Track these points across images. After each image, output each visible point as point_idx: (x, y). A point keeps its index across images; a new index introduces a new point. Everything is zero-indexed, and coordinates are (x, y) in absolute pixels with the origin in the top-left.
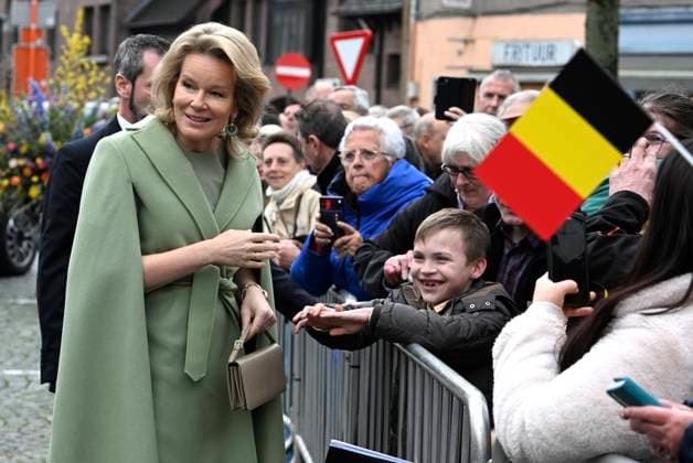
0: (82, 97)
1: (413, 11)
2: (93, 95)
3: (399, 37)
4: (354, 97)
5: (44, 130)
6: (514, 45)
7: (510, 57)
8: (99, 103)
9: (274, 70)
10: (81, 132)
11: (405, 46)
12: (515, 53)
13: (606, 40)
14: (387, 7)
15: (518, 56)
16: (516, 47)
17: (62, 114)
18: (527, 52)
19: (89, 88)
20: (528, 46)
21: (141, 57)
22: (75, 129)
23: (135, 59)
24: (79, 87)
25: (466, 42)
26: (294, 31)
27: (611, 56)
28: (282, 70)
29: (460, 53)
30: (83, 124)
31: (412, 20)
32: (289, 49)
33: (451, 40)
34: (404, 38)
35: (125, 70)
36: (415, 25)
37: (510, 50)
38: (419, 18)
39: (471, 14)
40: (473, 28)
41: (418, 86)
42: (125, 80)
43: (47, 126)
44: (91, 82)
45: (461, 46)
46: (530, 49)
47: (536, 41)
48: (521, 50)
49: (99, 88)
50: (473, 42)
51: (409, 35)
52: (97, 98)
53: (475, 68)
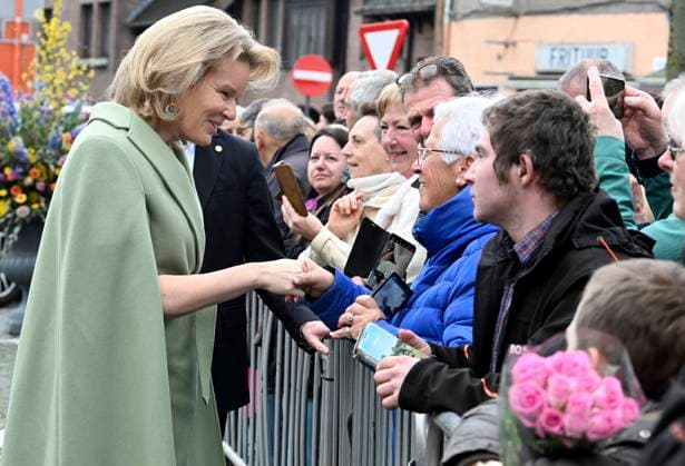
0: (60, 94)
1: (447, 10)
2: (73, 92)
3: (431, 39)
5: (14, 134)
6: (561, 49)
7: (556, 61)
8: (81, 103)
9: (291, 75)
10: (59, 136)
11: (438, 48)
12: (562, 58)
14: (418, 7)
15: (566, 60)
17: (36, 114)
18: (576, 56)
19: (69, 84)
20: (576, 50)
22: (52, 134)
24: (57, 82)
25: (507, 45)
26: (313, 34)
28: (300, 74)
29: (499, 57)
30: (61, 128)
31: (446, 19)
32: (308, 52)
33: (490, 42)
34: (438, 39)
36: (449, 25)
37: (556, 54)
38: (453, 17)
39: (512, 13)
40: (514, 28)
43: (18, 129)
44: (71, 77)
45: (501, 49)
46: (580, 53)
47: (586, 44)
48: (569, 53)
49: (81, 84)
50: (514, 44)
51: (442, 36)
52: (78, 96)
53: (518, 74)
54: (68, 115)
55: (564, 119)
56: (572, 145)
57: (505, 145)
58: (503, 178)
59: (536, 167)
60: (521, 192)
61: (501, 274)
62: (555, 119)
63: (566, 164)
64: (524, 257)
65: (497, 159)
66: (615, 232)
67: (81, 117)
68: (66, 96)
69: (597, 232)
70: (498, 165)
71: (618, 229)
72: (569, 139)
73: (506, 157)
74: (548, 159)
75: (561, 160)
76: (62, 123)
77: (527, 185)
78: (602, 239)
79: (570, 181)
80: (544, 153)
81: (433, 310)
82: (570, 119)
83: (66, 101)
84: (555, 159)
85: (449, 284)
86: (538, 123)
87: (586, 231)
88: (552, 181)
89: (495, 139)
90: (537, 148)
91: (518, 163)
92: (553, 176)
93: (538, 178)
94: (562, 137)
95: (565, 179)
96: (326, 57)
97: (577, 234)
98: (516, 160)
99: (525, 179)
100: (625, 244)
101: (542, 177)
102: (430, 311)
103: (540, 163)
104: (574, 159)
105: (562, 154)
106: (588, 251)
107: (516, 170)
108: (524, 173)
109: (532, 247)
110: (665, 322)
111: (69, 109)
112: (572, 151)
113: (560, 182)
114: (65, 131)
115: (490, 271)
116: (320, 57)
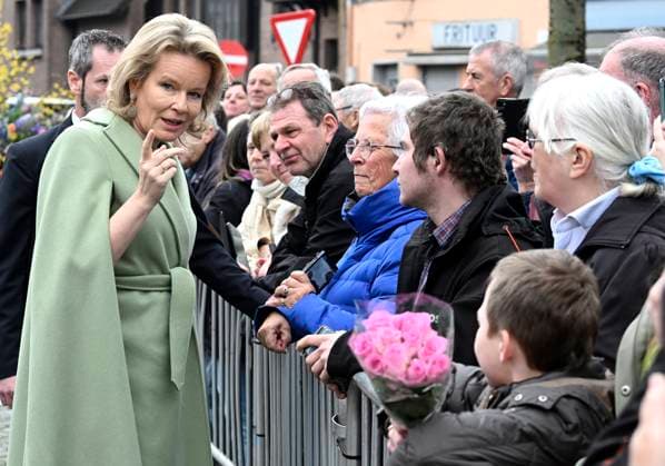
2: (15, 87)
3: (336, 21)
4: (316, 76)
6: (453, 27)
7: (450, 37)
8: (23, 96)
10: (4, 127)
11: (342, 30)
12: (455, 35)
13: (573, 11)
15: (459, 37)
16: (455, 27)
18: (468, 33)
19: (12, 80)
20: (468, 27)
21: (91, 53)
23: (85, 54)
25: (405, 25)
26: (228, 20)
27: (578, 29)
29: (399, 36)
30: (6, 120)
31: (349, 3)
32: (224, 37)
33: (389, 23)
34: (342, 21)
35: (76, 65)
36: (352, 8)
37: (450, 31)
38: (355, 2)
40: (411, 10)
41: (356, 71)
42: (76, 76)
44: (13, 73)
45: (400, 28)
46: (471, 30)
47: (476, 21)
48: (461, 31)
49: (22, 79)
50: (411, 24)
51: (345, 19)
52: (20, 91)
53: (415, 51)
54: (12, 106)
55: (471, 116)
56: (478, 137)
57: (421, 140)
58: (421, 168)
59: (447, 157)
60: (437, 179)
61: (424, 252)
62: (463, 116)
63: (473, 154)
64: (442, 241)
65: (416, 151)
66: (518, 222)
67: (24, 109)
68: (9, 90)
69: (503, 222)
70: (416, 157)
71: (522, 219)
72: (476, 133)
73: (424, 149)
74: (457, 150)
75: (469, 151)
76: (6, 115)
77: (442, 173)
78: (506, 228)
79: (477, 169)
80: (454, 145)
81: (362, 283)
82: (478, 115)
83: (9, 95)
84: (464, 150)
85: (378, 262)
86: (448, 119)
87: (494, 220)
88: (462, 169)
89: (414, 134)
90: (448, 140)
91: (433, 155)
92: (461, 165)
93: (449, 167)
94: (469, 131)
95: (472, 168)
96: (241, 42)
97: (486, 222)
98: (432, 152)
99: (439, 167)
100: (527, 233)
101: (453, 166)
102: (360, 284)
103: (451, 153)
104: (480, 150)
105: (470, 146)
106: (495, 238)
107: (431, 161)
108: (438, 163)
109: (448, 232)
110: (564, 307)
111: (12, 100)
112: (478, 143)
113: (469, 171)
114: (10, 122)
115: (415, 250)
116: (236, 43)
